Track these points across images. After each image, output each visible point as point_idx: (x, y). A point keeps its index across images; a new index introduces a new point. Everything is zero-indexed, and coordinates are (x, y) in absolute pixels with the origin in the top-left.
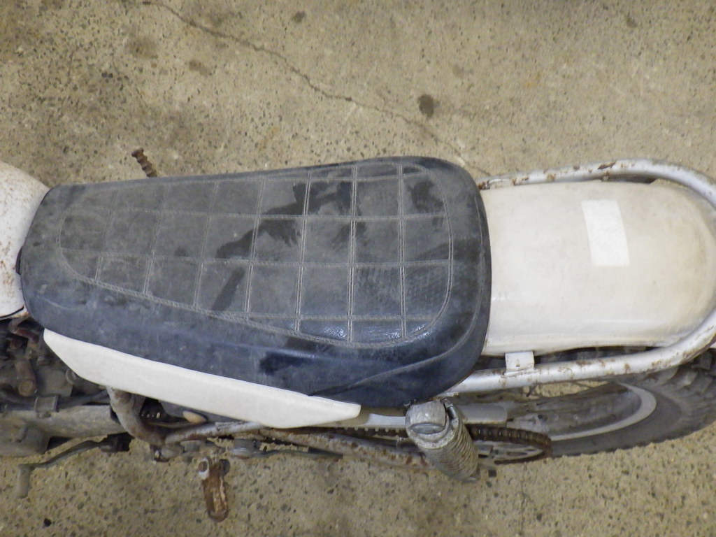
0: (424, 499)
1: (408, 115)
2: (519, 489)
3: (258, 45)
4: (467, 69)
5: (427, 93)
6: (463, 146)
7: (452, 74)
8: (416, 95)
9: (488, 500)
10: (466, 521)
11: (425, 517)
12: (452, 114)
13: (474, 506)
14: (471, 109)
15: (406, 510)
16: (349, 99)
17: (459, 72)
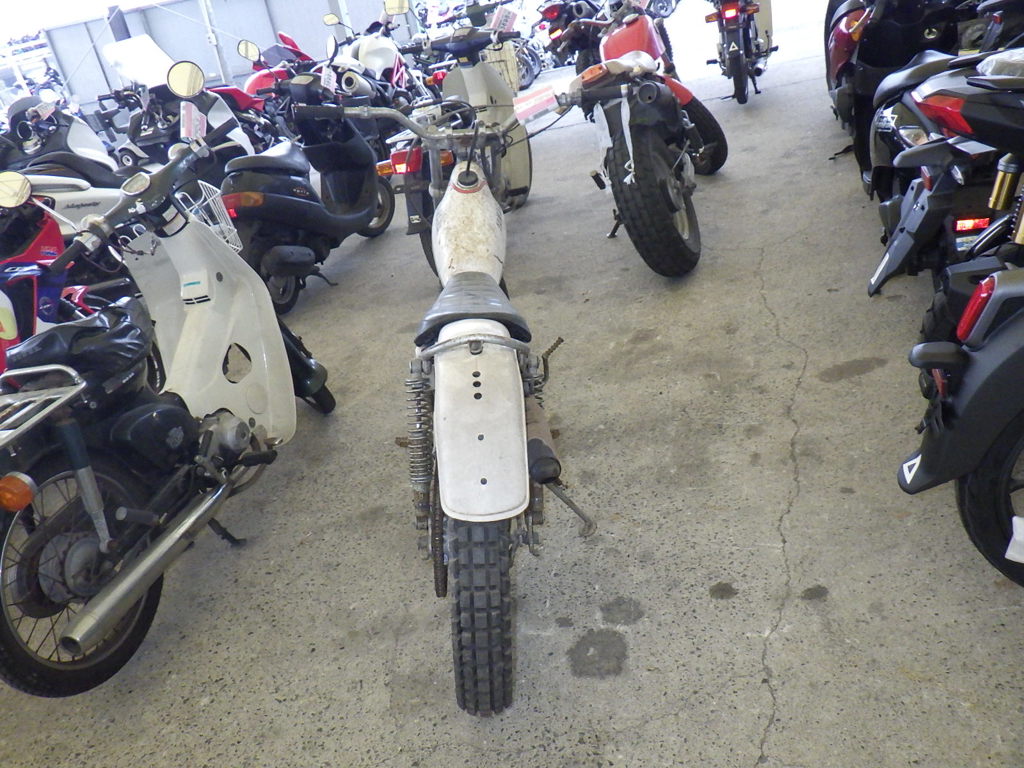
0: (431, 673)
1: (794, 583)
2: (440, 742)
3: (800, 478)
4: (885, 613)
5: (830, 591)
6: (785, 630)
7: (868, 604)
8: (822, 582)
9: (430, 720)
10: (413, 706)
11: (417, 677)
12: (817, 614)
13: (426, 710)
14: (835, 627)
15: (422, 664)
16: (784, 542)
17: (877, 608)
